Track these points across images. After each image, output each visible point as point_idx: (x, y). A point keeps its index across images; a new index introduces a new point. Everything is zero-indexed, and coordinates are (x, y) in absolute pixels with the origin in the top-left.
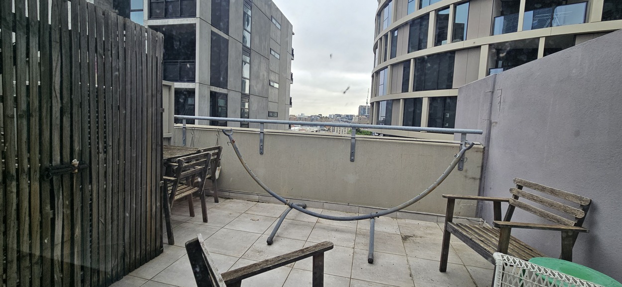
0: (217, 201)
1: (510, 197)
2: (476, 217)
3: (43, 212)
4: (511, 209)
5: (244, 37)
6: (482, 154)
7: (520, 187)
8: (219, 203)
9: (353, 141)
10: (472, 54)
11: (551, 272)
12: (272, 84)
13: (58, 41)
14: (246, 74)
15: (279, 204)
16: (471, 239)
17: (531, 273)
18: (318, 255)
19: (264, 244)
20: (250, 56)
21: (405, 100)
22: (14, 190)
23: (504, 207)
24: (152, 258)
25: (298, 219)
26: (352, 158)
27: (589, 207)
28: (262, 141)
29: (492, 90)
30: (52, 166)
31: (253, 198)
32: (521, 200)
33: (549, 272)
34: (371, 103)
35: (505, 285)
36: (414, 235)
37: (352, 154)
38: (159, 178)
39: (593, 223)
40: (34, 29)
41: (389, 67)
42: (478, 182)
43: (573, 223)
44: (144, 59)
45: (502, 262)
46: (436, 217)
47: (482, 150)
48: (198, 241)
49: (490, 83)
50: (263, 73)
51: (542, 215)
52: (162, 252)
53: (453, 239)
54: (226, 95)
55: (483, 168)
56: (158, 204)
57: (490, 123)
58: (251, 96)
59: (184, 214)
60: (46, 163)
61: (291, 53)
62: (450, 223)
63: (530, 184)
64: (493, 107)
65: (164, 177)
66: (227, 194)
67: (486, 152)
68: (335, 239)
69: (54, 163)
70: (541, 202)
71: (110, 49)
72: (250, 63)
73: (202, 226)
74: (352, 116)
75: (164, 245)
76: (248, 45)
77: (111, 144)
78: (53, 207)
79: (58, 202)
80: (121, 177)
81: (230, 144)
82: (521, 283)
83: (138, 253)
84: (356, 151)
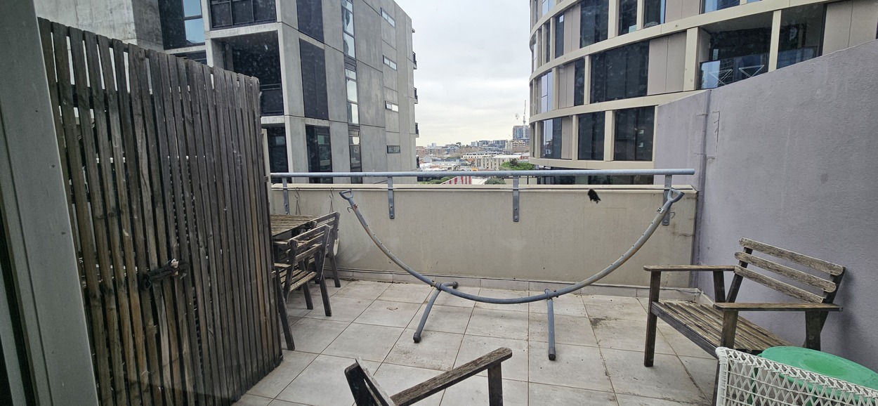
0: (338, 285)
1: (736, 264)
2: (689, 287)
3: (147, 328)
4: (738, 280)
5: (345, 42)
6: (694, 201)
7: (749, 251)
8: (341, 287)
9: (516, 193)
10: (674, 44)
11: (792, 370)
12: (388, 106)
13: (141, 113)
14: (352, 95)
15: (421, 284)
16: (685, 325)
17: (765, 372)
18: (493, 367)
19: (410, 341)
20: (355, 70)
21: (580, 117)
22: (114, 306)
23: (729, 278)
24: (271, 370)
25: (449, 303)
26: (516, 217)
27: (842, 278)
28: (391, 201)
29: (705, 113)
30: (150, 271)
31: (386, 278)
32: (750, 268)
33: (789, 370)
34: (531, 124)
35: (732, 388)
36: (606, 317)
37: (516, 212)
38: (270, 266)
39: (847, 298)
40: (113, 102)
41: (554, 70)
42: (690, 240)
43: (821, 298)
44: (239, 117)
45: (727, 360)
46: (635, 290)
47: (695, 196)
48: (359, 367)
49: (703, 102)
50: (376, 92)
51: (780, 288)
52: (281, 360)
53: (661, 324)
54: (327, 129)
55: (698, 221)
56: (272, 301)
57: (705, 158)
58: (362, 128)
59: (299, 307)
60: (144, 270)
61: (412, 58)
62: (655, 304)
63: (762, 247)
64: (707, 137)
65: (276, 265)
66: (351, 274)
67: (700, 198)
68: (501, 329)
69: (152, 268)
70: (778, 270)
71: (198, 111)
72: (356, 81)
73: (325, 321)
74: (504, 142)
75: (283, 351)
76: (351, 53)
77: (211, 233)
78: (156, 322)
79: (161, 315)
80: (227, 273)
81: (351, 210)
82: (753, 385)
83: (255, 365)
84: (520, 207)
